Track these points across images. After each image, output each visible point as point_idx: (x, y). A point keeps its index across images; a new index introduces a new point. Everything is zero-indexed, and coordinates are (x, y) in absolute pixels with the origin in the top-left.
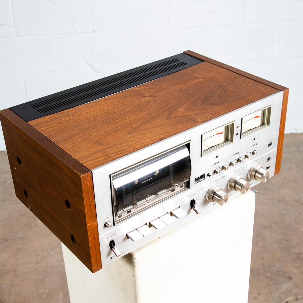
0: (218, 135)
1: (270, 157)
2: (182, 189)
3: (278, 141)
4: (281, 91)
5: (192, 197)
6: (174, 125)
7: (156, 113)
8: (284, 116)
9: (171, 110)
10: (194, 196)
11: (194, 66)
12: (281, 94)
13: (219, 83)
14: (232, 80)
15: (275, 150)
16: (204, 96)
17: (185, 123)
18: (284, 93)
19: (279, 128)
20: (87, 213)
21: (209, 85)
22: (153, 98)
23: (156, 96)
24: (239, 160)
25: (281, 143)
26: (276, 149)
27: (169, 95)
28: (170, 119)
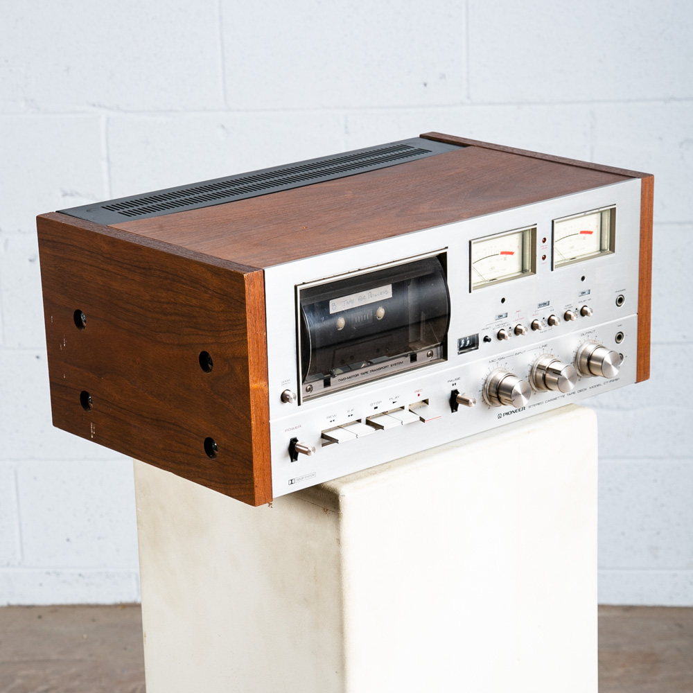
0: (504, 256)
1: (621, 332)
2: (431, 361)
3: (639, 295)
4: (635, 178)
5: (453, 383)
8: (646, 237)
10: (457, 382)
11: (447, 153)
12: (636, 183)
15: (633, 318)
18: (642, 182)
20: (250, 358)
24: (550, 322)
26: (636, 315)
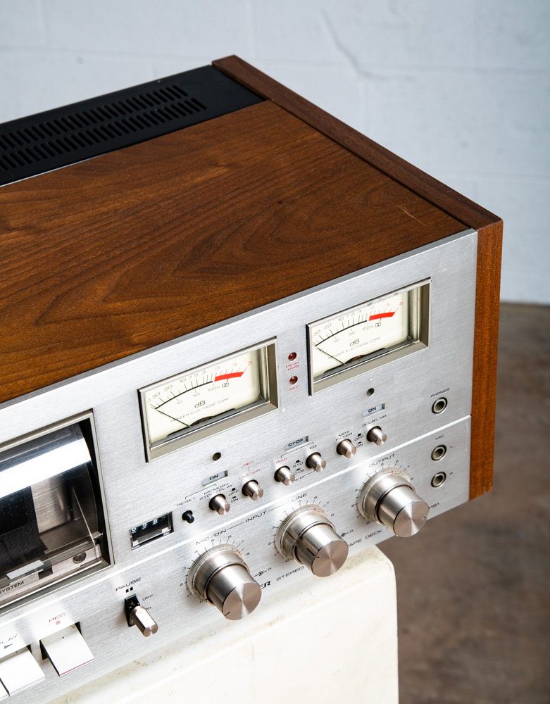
1: (444, 447)
2: (82, 567)
3: (474, 391)
4: (470, 227)
5: (126, 588)
6: (45, 353)
7: (11, 298)
9: (65, 288)
10: (135, 586)
11: (224, 117)
12: (471, 238)
13: (273, 188)
14: (325, 178)
15: (464, 422)
16: (201, 238)
17: (84, 345)
18: (479, 235)
19: (471, 351)
21: (239, 194)
22: (29, 238)
23: (45, 230)
24: (310, 463)
25: (484, 397)
26: (469, 416)
27: (89, 228)
28: (46, 324)
